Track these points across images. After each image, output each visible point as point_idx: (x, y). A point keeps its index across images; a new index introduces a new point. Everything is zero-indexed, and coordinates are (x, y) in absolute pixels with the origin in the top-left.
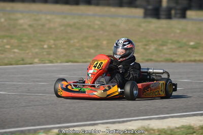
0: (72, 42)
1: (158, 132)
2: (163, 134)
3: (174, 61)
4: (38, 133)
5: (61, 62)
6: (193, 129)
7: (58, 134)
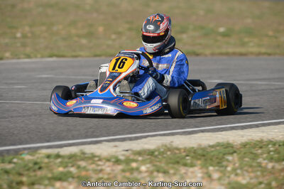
0: (55, 28)
1: (184, 152)
2: (192, 154)
3: (198, 55)
4: (21, 154)
5: (42, 57)
6: (232, 147)
7: (48, 156)
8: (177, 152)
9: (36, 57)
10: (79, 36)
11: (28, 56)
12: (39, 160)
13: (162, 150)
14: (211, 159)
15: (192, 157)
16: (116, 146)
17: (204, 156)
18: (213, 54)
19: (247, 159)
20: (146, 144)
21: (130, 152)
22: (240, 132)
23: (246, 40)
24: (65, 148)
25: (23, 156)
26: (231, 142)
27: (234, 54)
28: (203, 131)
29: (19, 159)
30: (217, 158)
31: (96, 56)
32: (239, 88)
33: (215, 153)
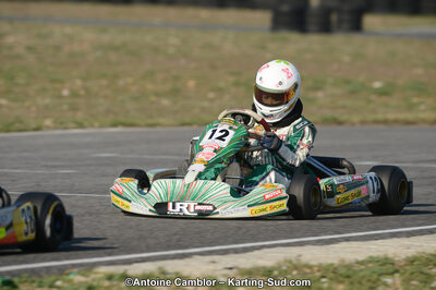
0: (121, 83)
1: (319, 271)
2: (331, 275)
3: (340, 123)
4: (68, 274)
5: (102, 126)
6: (393, 264)
7: (110, 277)
8: (308, 271)
9: (92, 126)
10: (158, 95)
11: (81, 125)
12: (95, 284)
13: (284, 268)
14: (360, 283)
15: (331, 279)
16: (214, 262)
17: (348, 277)
18: (363, 122)
19: (414, 282)
20: (261, 258)
21: (234, 271)
22: (406, 241)
23: (415, 100)
24: (136, 265)
25: (71, 277)
26: (390, 255)
27: (396, 122)
28: (347, 240)
29: (65, 281)
30: (369, 281)
31: (184, 124)
32: (406, 173)
33: (367, 273)
